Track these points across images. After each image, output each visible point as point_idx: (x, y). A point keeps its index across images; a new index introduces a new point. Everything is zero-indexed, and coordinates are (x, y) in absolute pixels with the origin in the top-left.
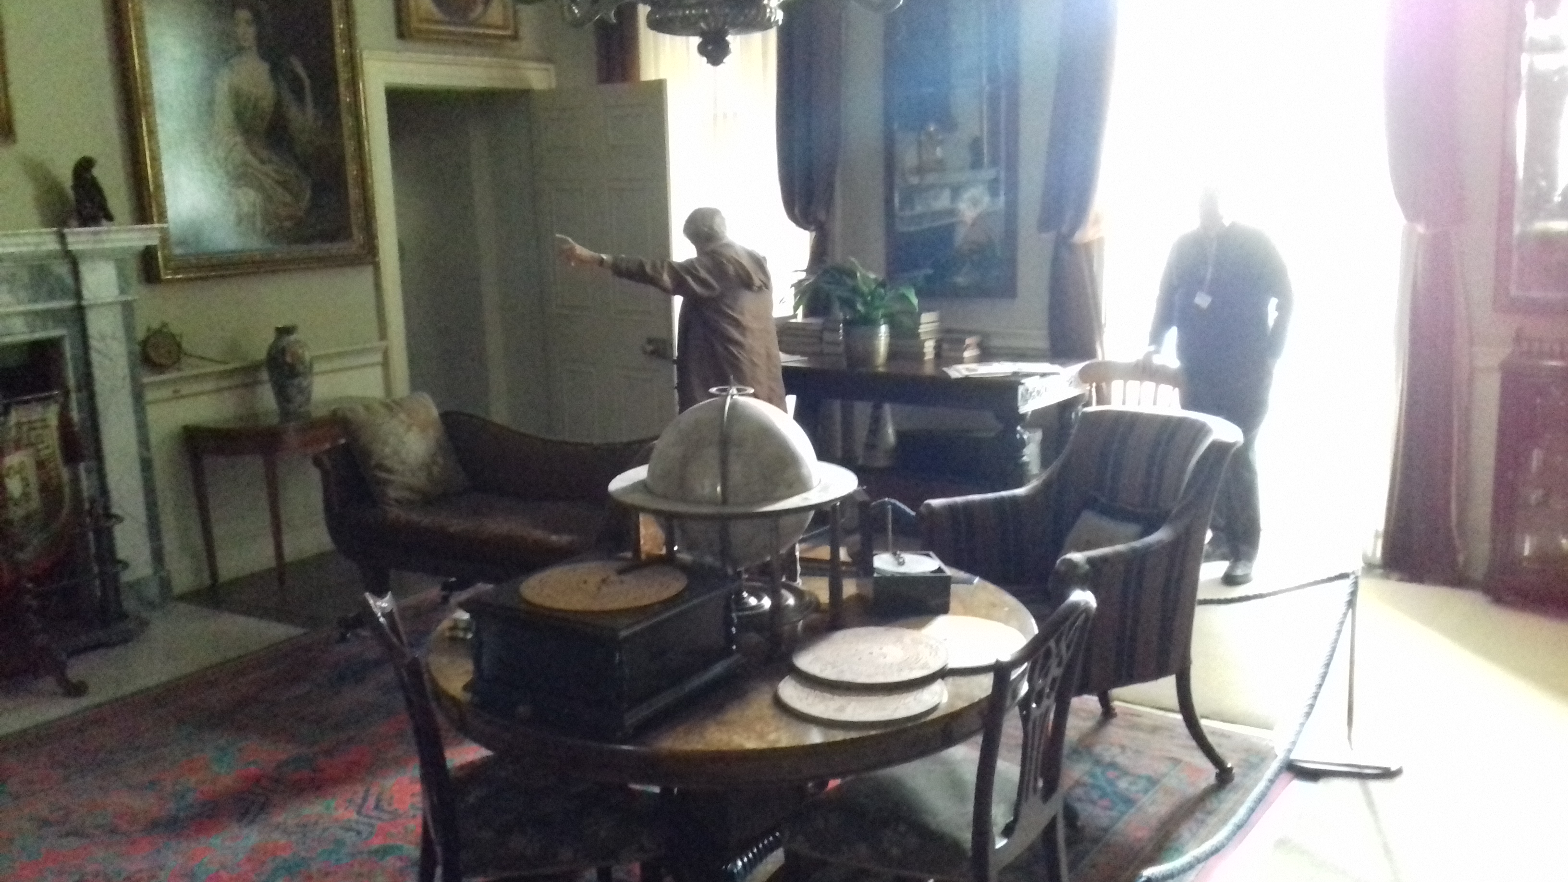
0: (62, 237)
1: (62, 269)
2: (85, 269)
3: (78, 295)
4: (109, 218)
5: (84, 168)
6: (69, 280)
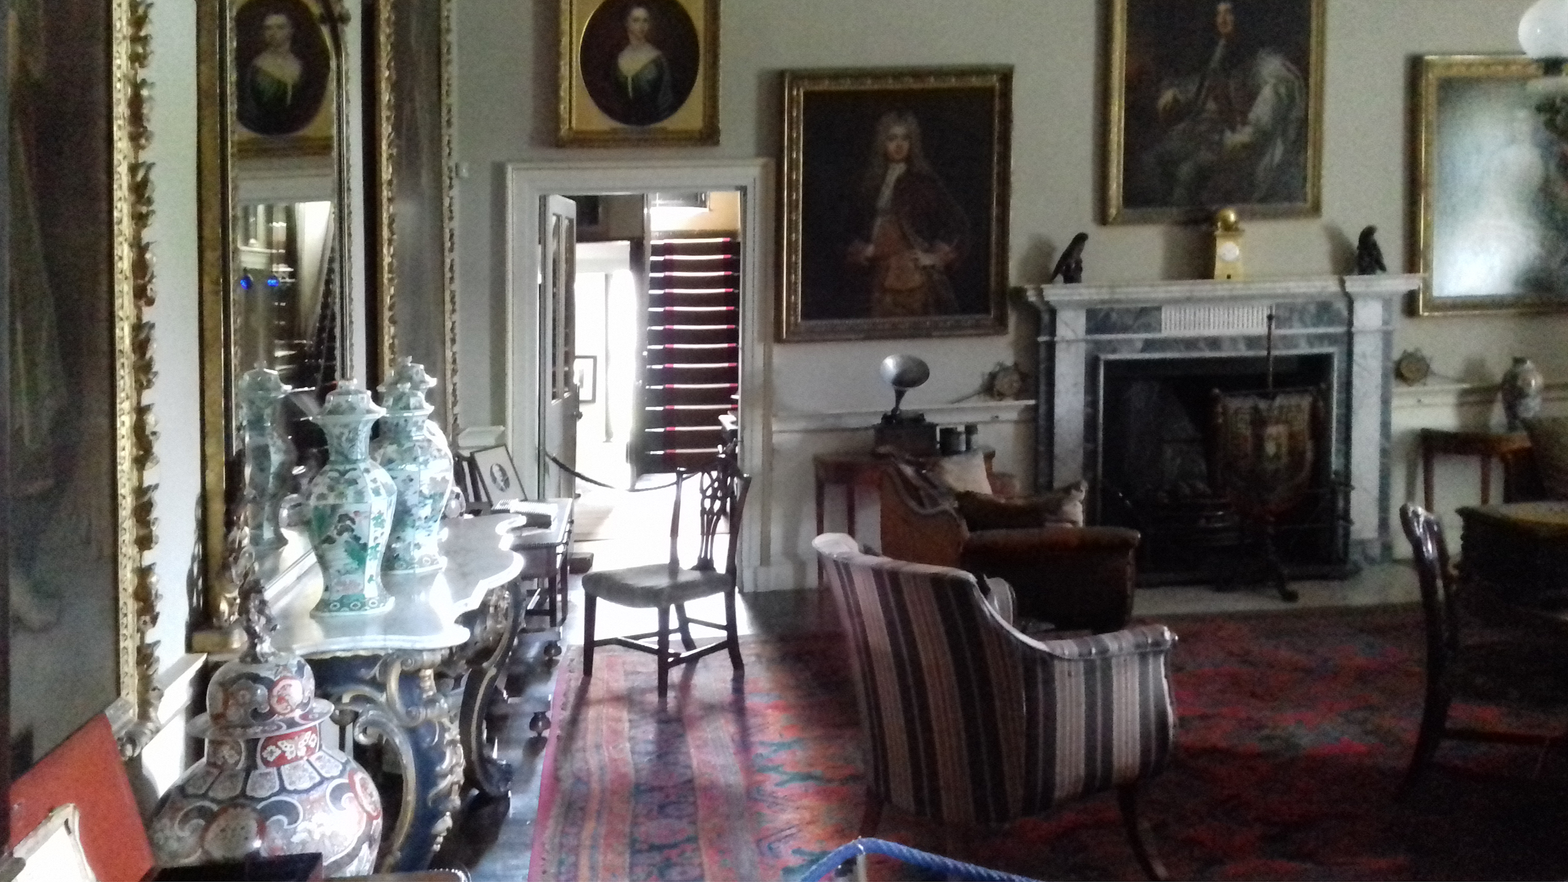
0: (1342, 283)
1: (1341, 306)
2: (1358, 306)
3: (1350, 323)
4: (1383, 268)
5: (1367, 235)
6: (1345, 313)
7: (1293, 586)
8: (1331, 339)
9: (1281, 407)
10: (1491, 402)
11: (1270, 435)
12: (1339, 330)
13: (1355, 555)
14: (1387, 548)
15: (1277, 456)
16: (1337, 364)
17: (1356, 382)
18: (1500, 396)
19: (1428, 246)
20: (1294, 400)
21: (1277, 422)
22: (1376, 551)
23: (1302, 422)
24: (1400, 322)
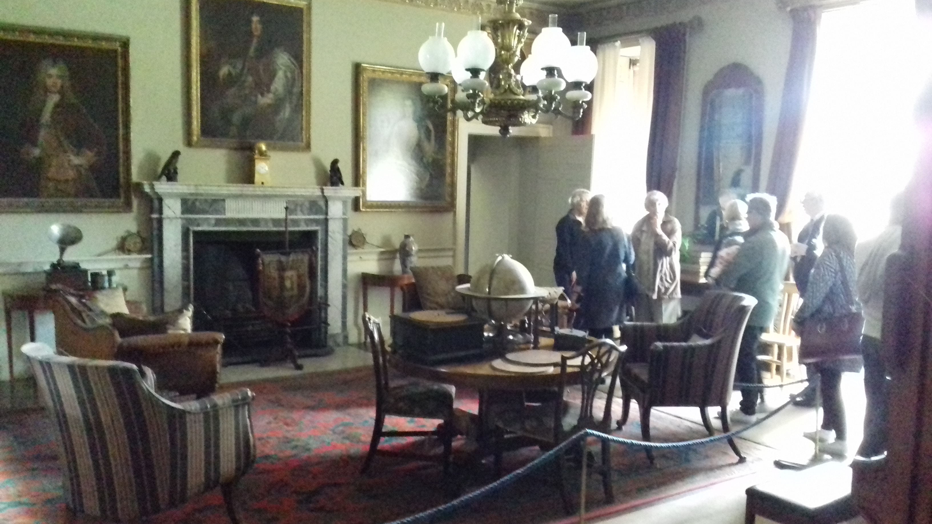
0: (322, 191)
1: (322, 203)
2: (330, 203)
3: (327, 214)
4: (342, 183)
5: (335, 163)
6: (324, 208)
7: (300, 362)
8: (316, 222)
9: (293, 261)
10: (394, 258)
11: (287, 277)
12: (322, 217)
13: (330, 343)
14: (346, 337)
15: (292, 289)
16: (320, 236)
17: (330, 246)
18: (398, 255)
19: (364, 172)
20: (300, 256)
21: (292, 268)
22: (340, 340)
23: (304, 269)
24: (350, 213)
